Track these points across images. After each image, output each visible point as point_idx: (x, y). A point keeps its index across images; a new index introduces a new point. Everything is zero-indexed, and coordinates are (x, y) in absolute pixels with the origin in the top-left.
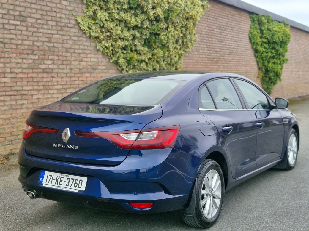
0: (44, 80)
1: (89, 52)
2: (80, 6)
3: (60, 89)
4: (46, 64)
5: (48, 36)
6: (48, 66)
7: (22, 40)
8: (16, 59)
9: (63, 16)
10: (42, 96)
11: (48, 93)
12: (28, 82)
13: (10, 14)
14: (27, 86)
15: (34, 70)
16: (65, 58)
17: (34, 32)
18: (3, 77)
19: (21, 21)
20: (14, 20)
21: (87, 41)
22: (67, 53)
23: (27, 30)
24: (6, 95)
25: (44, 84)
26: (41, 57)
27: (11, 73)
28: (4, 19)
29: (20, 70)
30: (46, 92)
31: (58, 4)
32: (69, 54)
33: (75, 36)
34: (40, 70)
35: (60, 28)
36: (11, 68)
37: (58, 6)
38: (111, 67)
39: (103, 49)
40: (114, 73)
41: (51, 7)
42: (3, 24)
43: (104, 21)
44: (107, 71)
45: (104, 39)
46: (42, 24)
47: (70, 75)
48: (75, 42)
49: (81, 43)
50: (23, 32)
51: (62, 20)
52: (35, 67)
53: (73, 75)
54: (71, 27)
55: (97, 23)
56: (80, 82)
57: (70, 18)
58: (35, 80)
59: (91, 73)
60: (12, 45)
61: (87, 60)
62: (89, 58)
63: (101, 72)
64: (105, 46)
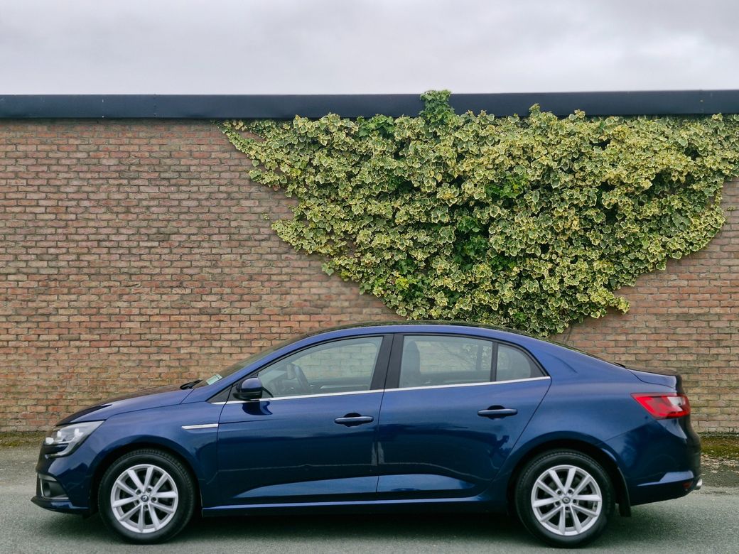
0: (203, 325)
1: (306, 277)
2: (284, 203)
3: (237, 341)
4: (205, 301)
5: (211, 257)
6: (211, 304)
7: (161, 268)
8: (148, 295)
9: (244, 224)
10: (199, 349)
11: (211, 346)
12: (170, 328)
13: (140, 234)
14: (169, 334)
15: (182, 311)
16: (246, 291)
17: (184, 254)
19: (159, 241)
20: (148, 240)
21: (300, 259)
23: (171, 253)
24: (131, 346)
25: (201, 331)
26: (196, 290)
27: (141, 314)
28: (131, 241)
29: (157, 311)
30: (207, 344)
31: (234, 206)
32: (253, 284)
33: (271, 253)
34: (194, 310)
35: (237, 244)
36: (140, 309)
37: (233, 209)
38: (369, 303)
39: (338, 270)
40: (377, 314)
41: (219, 214)
42: (129, 248)
43: (332, 223)
44: (355, 309)
45: (340, 253)
46: (200, 242)
47: (259, 318)
48: (270, 264)
49: (285, 264)
50: (163, 257)
51: (243, 231)
52: (185, 305)
53: (266, 317)
54: (263, 240)
55: (319, 228)
56: (283, 330)
57: (260, 225)
58: (185, 325)
59: (310, 314)
60: (143, 276)
61: (300, 292)
62: (305, 288)
63: (340, 312)
64: (340, 265)
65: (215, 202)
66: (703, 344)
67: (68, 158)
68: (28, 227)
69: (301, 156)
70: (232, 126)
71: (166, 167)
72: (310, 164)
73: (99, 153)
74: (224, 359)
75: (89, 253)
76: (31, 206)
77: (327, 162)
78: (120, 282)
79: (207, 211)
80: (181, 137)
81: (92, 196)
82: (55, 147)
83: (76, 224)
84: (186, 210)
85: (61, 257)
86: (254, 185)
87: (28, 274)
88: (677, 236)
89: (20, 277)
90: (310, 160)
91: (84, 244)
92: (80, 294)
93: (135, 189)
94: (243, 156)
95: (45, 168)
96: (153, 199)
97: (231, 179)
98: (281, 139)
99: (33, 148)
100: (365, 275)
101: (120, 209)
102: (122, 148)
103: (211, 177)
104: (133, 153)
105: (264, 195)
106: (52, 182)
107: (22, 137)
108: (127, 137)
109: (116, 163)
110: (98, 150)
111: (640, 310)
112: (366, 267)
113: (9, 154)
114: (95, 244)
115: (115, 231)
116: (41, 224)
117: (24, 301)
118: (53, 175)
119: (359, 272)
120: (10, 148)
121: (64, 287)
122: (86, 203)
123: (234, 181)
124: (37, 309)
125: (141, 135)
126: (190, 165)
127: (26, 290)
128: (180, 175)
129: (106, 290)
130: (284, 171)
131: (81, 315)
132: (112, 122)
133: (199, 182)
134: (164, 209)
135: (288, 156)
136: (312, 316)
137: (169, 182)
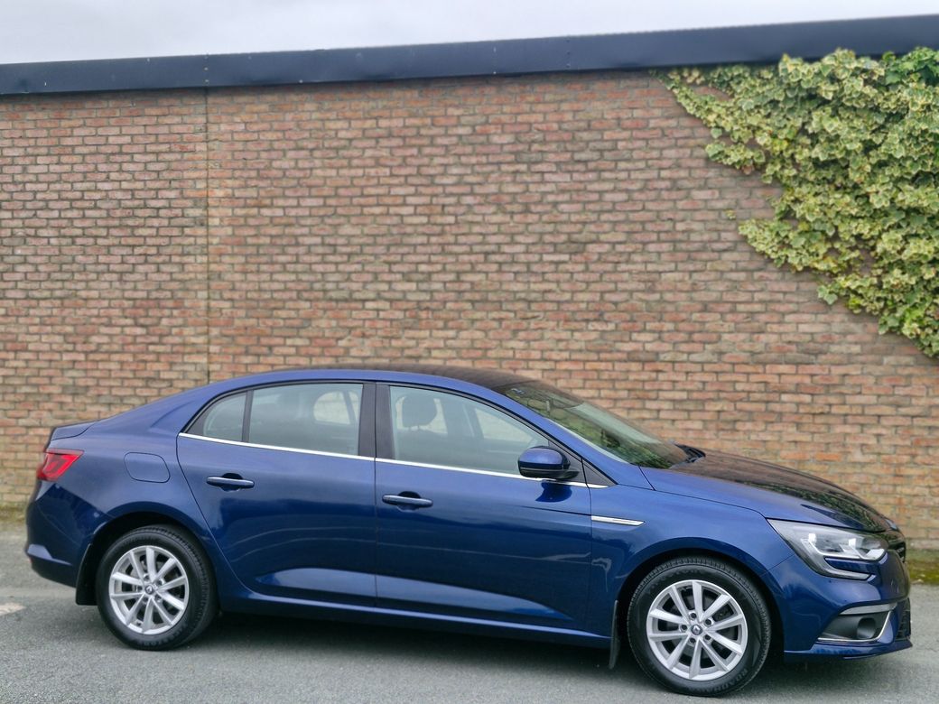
0: (632, 377)
1: (792, 307)
2: (759, 193)
3: (681, 401)
4: (636, 341)
5: (645, 277)
6: (644, 347)
7: (574, 292)
8: (553, 332)
9: (696, 226)
11: (644, 408)
12: (585, 380)
13: (544, 243)
14: (583, 388)
15: (603, 356)
16: (698, 327)
17: (605, 272)
19: (571, 254)
20: (555, 252)
21: (783, 279)
22: (706, 315)
23: (587, 270)
25: (630, 386)
26: (622, 325)
27: (543, 360)
28: (530, 253)
29: (566, 355)
30: (638, 404)
31: (681, 200)
32: (708, 317)
33: (737, 271)
35: (684, 256)
36: (542, 351)
37: (681, 205)
38: (893, 348)
39: (844, 297)
40: (907, 365)
41: (658, 212)
42: (528, 264)
43: (837, 222)
44: (871, 358)
45: (848, 269)
46: (630, 253)
47: (717, 368)
48: (735, 286)
49: (758, 286)
50: (576, 276)
51: (694, 237)
52: (606, 347)
53: (728, 367)
54: (725, 251)
55: (814, 231)
56: (754, 387)
57: (720, 227)
58: (605, 376)
59: (798, 364)
60: (547, 304)
61: (782, 329)
62: (790, 323)
63: (845, 361)
64: (848, 288)
65: (653, 195)
67: (446, 135)
68: (392, 235)
69: (788, 119)
70: (682, 78)
71: (582, 144)
72: (803, 131)
73: (488, 127)
74: (662, 428)
75: (473, 271)
76: (397, 206)
77: (832, 126)
78: (515, 312)
79: (639, 206)
80: (604, 99)
81: (477, 189)
82: (428, 121)
83: (455, 230)
84: (609, 207)
85: (435, 277)
86: (713, 167)
87: (391, 301)
89: (381, 305)
90: (804, 124)
91: (466, 258)
92: (459, 329)
93: (537, 178)
94: (698, 123)
95: (415, 151)
96: (563, 191)
97: (678, 159)
98: (758, 94)
99: (398, 123)
100: (889, 303)
101: (516, 208)
102: (520, 119)
103: (648, 156)
104: (535, 125)
105: (727, 182)
106: (425, 170)
107: (385, 107)
108: (528, 103)
109: (512, 141)
110: (487, 122)
112: (892, 292)
113: (368, 133)
114: (481, 257)
115: (508, 239)
116: (409, 230)
117: (386, 337)
118: (426, 161)
119: (879, 299)
120: (369, 124)
121: (439, 318)
122: (469, 200)
123: (683, 162)
124: (402, 349)
125: (548, 97)
126: (617, 140)
127: (388, 324)
128: (602, 156)
129: (495, 324)
130: (762, 143)
131: (462, 358)
132: (507, 81)
133: (629, 165)
134: (578, 207)
135: (769, 121)
136: (800, 367)
137: (587, 166)
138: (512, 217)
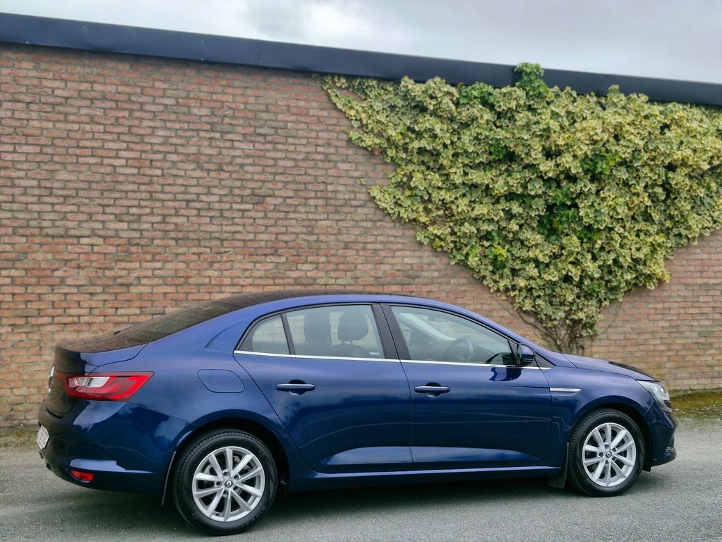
1: (400, 246)
2: (380, 168)
4: (300, 270)
5: (307, 223)
6: (306, 274)
7: (255, 233)
8: (241, 263)
9: (341, 188)
13: (233, 195)
15: (277, 281)
16: (342, 260)
17: (280, 219)
18: (217, 292)
19: (253, 204)
20: (242, 202)
21: (394, 227)
22: (347, 251)
23: (265, 217)
26: (291, 258)
27: (233, 285)
28: (223, 202)
29: (250, 281)
31: (330, 169)
32: (349, 253)
33: (366, 221)
34: (289, 280)
35: (334, 209)
36: (232, 278)
37: (331, 172)
38: (456, 273)
39: (433, 240)
40: (463, 284)
41: (316, 176)
42: (221, 211)
43: (430, 191)
44: (444, 280)
45: (435, 222)
46: (296, 206)
47: (354, 288)
48: (366, 232)
50: (257, 221)
51: (339, 196)
52: (279, 275)
53: (361, 288)
54: (359, 206)
55: (416, 195)
57: (357, 190)
59: (403, 285)
60: (236, 242)
61: (394, 261)
62: (398, 257)
63: (430, 282)
64: (436, 235)
65: (312, 164)
66: (717, 310)
67: (154, 103)
68: (105, 182)
69: (401, 120)
70: (334, 82)
71: (262, 122)
72: (410, 128)
73: (189, 101)
75: (177, 214)
76: (110, 158)
78: (211, 248)
79: (303, 172)
80: (278, 90)
81: (180, 149)
82: (138, 90)
83: (161, 181)
84: (281, 170)
85: (144, 218)
86: (352, 148)
87: (104, 238)
88: (705, 214)
89: (95, 241)
91: (171, 204)
92: (165, 261)
93: (228, 144)
94: (342, 116)
95: (126, 114)
96: (248, 156)
97: (329, 139)
98: (383, 100)
99: (113, 89)
100: (458, 245)
102: (214, 97)
103: (309, 136)
104: (226, 104)
105: (360, 159)
106: (135, 130)
107: (99, 74)
108: (222, 86)
109: (209, 114)
110: (188, 97)
111: (675, 280)
112: (459, 237)
113: (82, 94)
114: (184, 204)
115: (205, 191)
116: (121, 178)
117: (100, 268)
118: (136, 122)
119: (452, 242)
120: (84, 86)
121: (148, 253)
122: (173, 157)
123: (332, 142)
124: (115, 278)
125: (236, 83)
126: (287, 122)
127: (102, 257)
128: (276, 132)
129: (195, 258)
131: (167, 285)
133: (296, 141)
134: (259, 169)
135: (388, 119)
136: (405, 286)
137: (265, 139)
138: (208, 174)
